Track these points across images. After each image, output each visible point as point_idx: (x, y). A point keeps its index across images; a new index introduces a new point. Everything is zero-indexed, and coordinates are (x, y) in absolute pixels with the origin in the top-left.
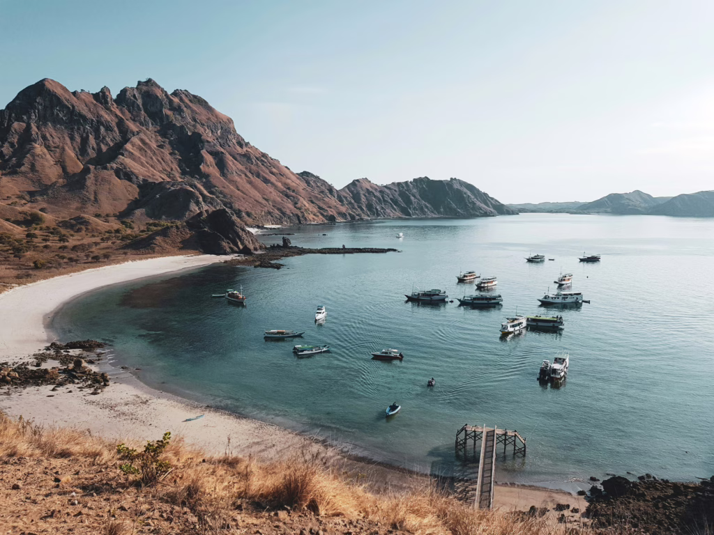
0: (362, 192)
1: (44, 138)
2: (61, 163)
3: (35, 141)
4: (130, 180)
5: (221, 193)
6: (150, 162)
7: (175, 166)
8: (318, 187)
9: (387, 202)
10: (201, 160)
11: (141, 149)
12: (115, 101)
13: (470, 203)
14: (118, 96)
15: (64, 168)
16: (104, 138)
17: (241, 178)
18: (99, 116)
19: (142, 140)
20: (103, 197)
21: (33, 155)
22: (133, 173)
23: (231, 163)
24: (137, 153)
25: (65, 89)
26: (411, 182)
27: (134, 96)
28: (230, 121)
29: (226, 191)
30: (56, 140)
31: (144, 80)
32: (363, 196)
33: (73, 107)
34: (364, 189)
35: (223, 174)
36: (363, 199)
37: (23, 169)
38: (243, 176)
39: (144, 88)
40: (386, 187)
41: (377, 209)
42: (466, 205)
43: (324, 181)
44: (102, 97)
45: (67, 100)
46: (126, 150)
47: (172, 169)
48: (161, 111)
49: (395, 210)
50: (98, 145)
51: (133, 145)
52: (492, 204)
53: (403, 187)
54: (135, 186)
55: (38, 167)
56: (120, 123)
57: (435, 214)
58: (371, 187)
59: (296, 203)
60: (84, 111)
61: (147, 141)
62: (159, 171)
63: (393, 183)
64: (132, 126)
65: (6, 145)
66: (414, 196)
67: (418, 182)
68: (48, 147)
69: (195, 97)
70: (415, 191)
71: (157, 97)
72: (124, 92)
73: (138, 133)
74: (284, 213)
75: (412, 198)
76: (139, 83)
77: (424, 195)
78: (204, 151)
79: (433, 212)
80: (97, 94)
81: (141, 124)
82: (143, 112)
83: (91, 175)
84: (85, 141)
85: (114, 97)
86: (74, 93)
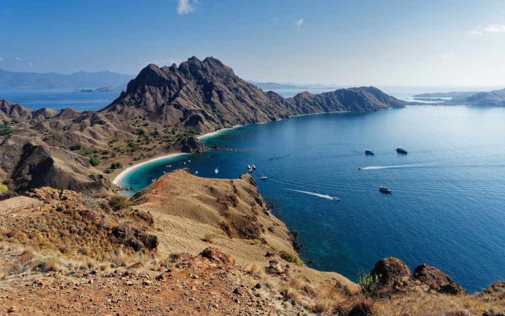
0: (301, 100)
1: (150, 90)
2: (156, 101)
3: (146, 92)
4: (179, 109)
5: (218, 111)
6: (190, 99)
7: (201, 99)
8: (275, 99)
9: (316, 105)
10: (211, 95)
11: (186, 92)
12: (178, 69)
13: (367, 104)
14: (180, 66)
15: (156, 103)
16: (172, 88)
17: (230, 103)
18: (170, 78)
19: (187, 88)
20: (169, 117)
21: (146, 98)
22: (181, 105)
23: (225, 96)
24: (184, 95)
25: (157, 67)
26: (334, 92)
27: (186, 66)
28: (231, 70)
29: (221, 110)
30: (154, 90)
31: (190, 57)
32: (301, 103)
33: (161, 75)
34: (303, 98)
35: (221, 102)
36: (301, 105)
37: (142, 104)
38: (231, 101)
39: (191, 61)
40: (318, 96)
41: (307, 110)
42: (364, 105)
43: (280, 96)
44: (172, 68)
45: (158, 73)
46: (180, 94)
47: (199, 101)
48: (197, 72)
49: (320, 109)
50: (170, 91)
51: (183, 91)
52: (390, 101)
53: (328, 95)
54: (182, 112)
55: (147, 104)
56: (180, 81)
57: (345, 110)
58: (309, 96)
59: (255, 113)
60: (164, 76)
61: (190, 88)
62: (193, 102)
63: (323, 93)
64: (184, 81)
65: (136, 94)
66: (334, 100)
67: (339, 92)
68: (151, 93)
69: (215, 60)
70: (335, 97)
71: (196, 65)
72: (182, 64)
73: (186, 84)
74: (246, 119)
75: (332, 102)
76: (189, 59)
77: (340, 99)
78: (214, 91)
79: (344, 109)
80: (171, 67)
81: (188, 79)
82: (189, 73)
83: (165, 108)
84: (165, 89)
85: (178, 67)
86: (161, 69)
